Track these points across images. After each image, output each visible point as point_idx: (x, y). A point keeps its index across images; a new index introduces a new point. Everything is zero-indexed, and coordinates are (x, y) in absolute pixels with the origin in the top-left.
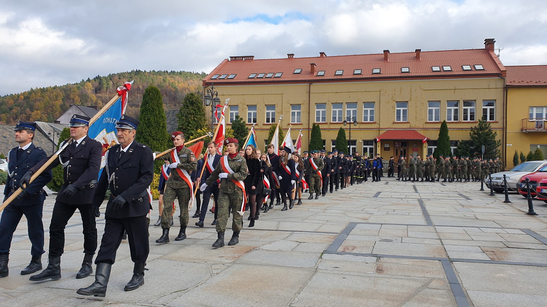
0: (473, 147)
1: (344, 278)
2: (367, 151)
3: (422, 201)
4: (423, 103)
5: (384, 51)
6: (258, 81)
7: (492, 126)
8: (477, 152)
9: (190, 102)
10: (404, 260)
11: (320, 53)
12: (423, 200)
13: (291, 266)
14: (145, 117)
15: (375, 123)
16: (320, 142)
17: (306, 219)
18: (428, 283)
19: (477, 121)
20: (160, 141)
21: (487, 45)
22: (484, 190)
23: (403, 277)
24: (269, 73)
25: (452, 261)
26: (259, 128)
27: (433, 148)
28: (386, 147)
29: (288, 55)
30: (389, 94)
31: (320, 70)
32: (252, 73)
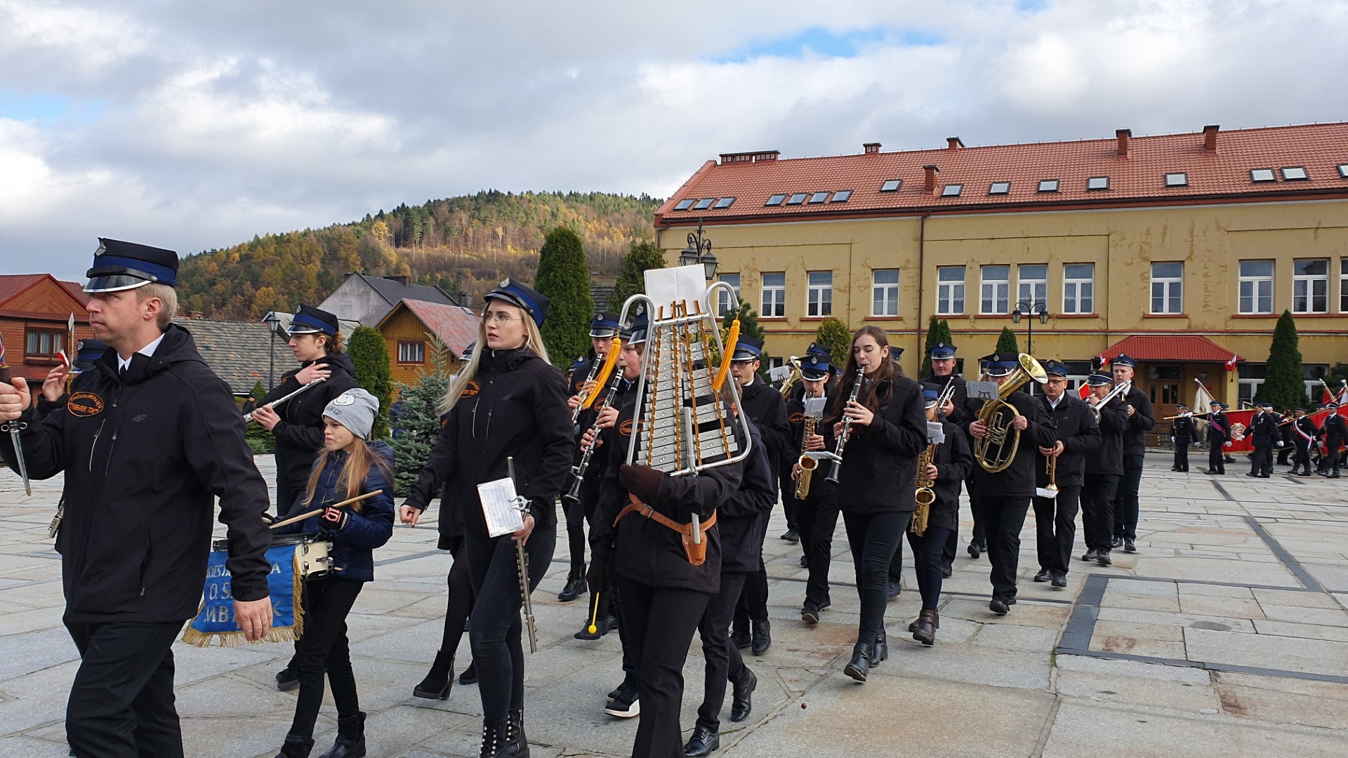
3: (1256, 522)
5: (1118, 132)
6: (789, 212)
11: (948, 140)
12: (1258, 520)
13: (983, 682)
15: (1096, 317)
23: (1309, 728)
24: (817, 192)
26: (789, 328)
27: (1255, 382)
29: (864, 145)
30: (1132, 243)
31: (949, 183)
32: (775, 193)
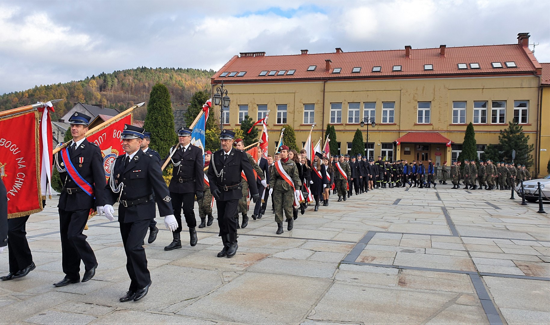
0: (502, 152)
1: (364, 290)
2: (385, 155)
3: (445, 209)
4: (447, 104)
5: (406, 47)
6: (269, 78)
7: (524, 128)
8: (507, 157)
9: (198, 101)
10: (429, 272)
11: (336, 49)
12: (447, 208)
13: (306, 275)
14: (152, 116)
15: (395, 124)
16: (334, 144)
17: (321, 226)
18: (456, 299)
19: (507, 123)
20: (168, 142)
21: (521, 39)
22: (514, 199)
23: (428, 291)
24: (281, 70)
25: (481, 275)
26: (269, 129)
27: (458, 152)
28: (406, 150)
29: (301, 50)
30: (410, 94)
31: (336, 67)
32: (263, 70)
